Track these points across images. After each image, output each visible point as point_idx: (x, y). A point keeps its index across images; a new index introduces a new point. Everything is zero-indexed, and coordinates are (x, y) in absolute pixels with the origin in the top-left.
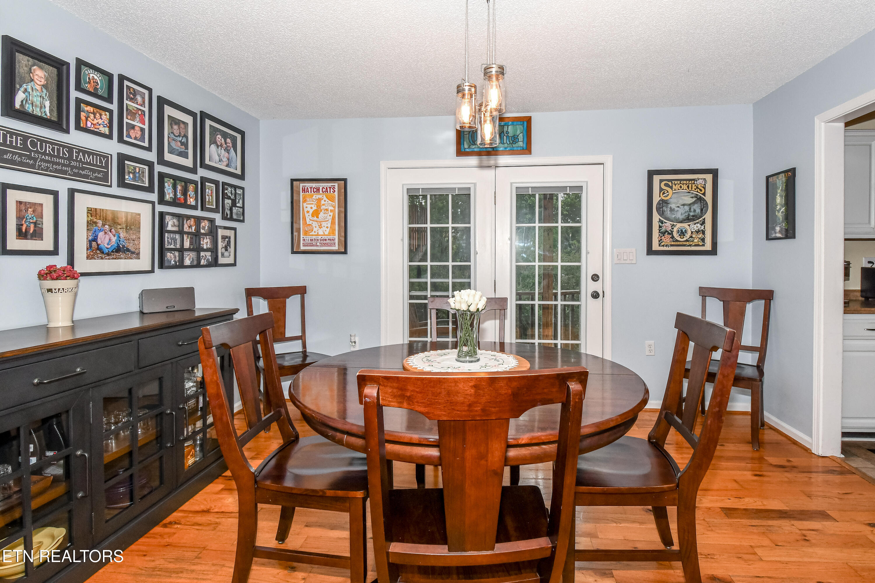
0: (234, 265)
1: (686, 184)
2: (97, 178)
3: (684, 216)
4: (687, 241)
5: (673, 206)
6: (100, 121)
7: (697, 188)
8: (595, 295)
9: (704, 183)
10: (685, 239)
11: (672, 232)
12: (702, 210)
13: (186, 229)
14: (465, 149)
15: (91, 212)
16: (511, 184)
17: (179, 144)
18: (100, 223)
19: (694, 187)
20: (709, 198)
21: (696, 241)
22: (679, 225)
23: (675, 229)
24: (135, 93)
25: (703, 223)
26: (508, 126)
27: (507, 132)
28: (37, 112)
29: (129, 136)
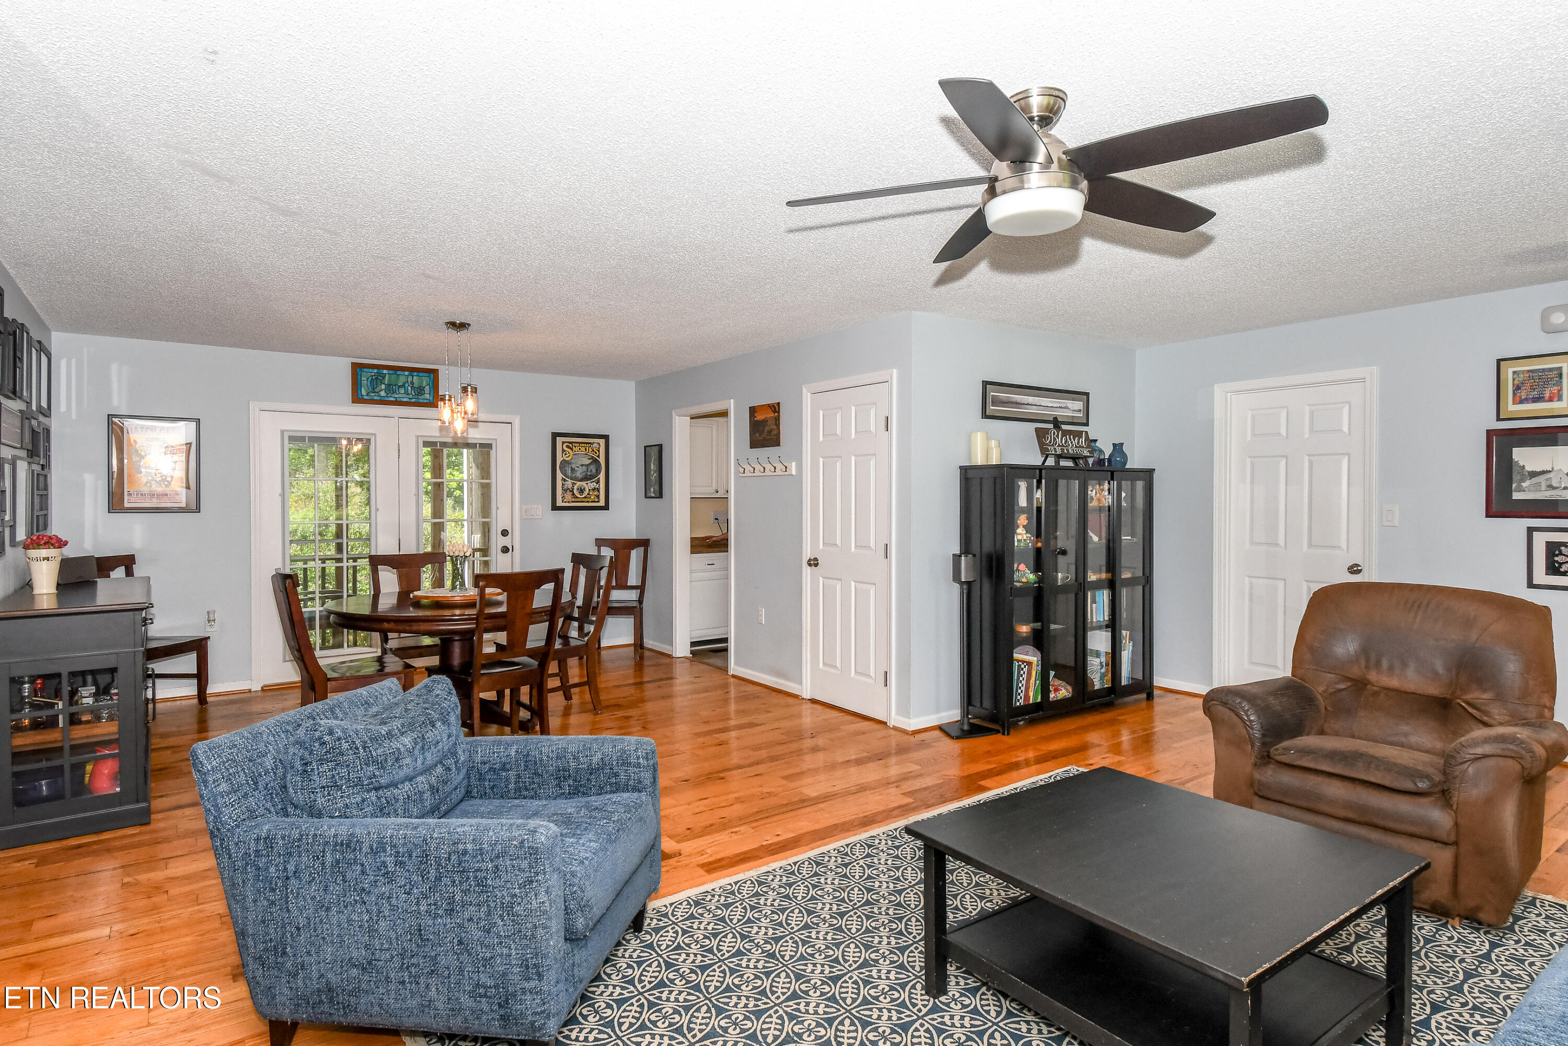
1: (584, 447)
3: (582, 475)
4: (585, 497)
5: (574, 466)
7: (593, 451)
8: (505, 550)
9: (598, 447)
10: (583, 496)
11: (573, 489)
12: (597, 470)
14: (362, 395)
16: (418, 437)
19: (590, 450)
20: (602, 460)
21: (592, 497)
22: (579, 483)
23: (575, 487)
25: (598, 482)
26: (413, 376)
27: (412, 383)
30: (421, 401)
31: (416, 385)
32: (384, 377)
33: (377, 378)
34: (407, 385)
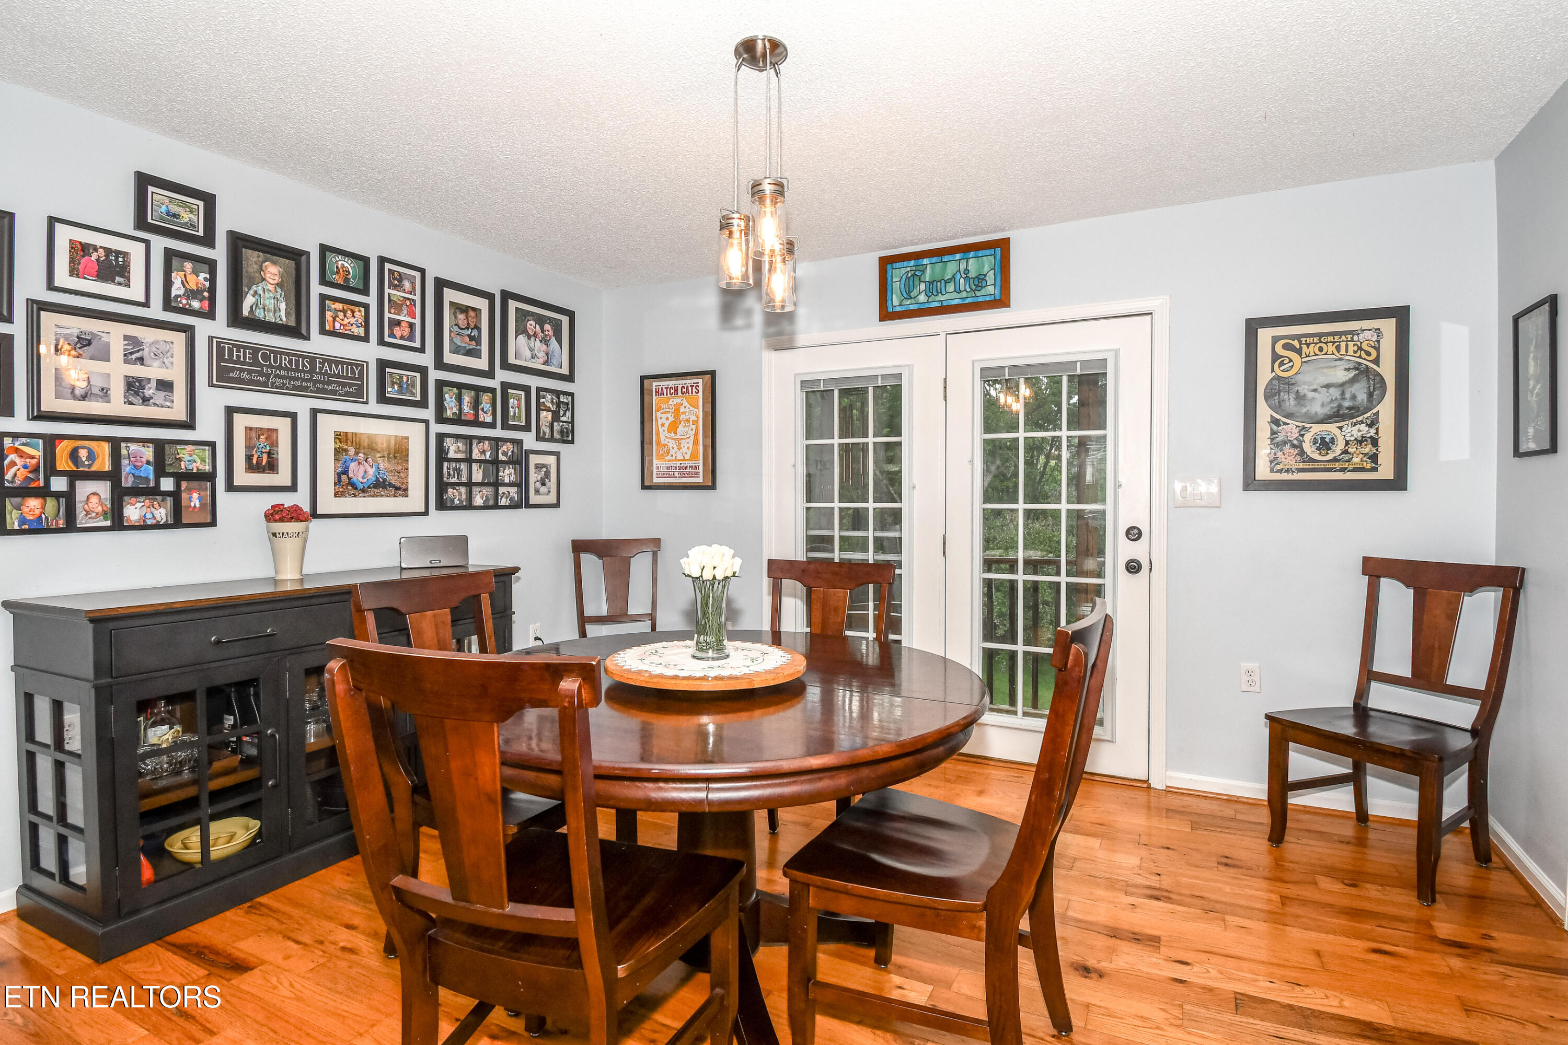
0: (557, 505)
1: (1334, 343)
2: (347, 394)
3: (1328, 408)
4: (1335, 460)
5: (1303, 389)
6: (352, 320)
7: (1360, 348)
8: (1133, 567)
9: (1375, 338)
10: (1330, 457)
11: (1301, 442)
12: (1370, 395)
13: (476, 455)
14: (893, 306)
15: (340, 437)
16: (973, 362)
17: (467, 339)
18: (352, 451)
19: (1352, 348)
20: (1387, 369)
21: (1356, 460)
22: (1316, 429)
23: (1308, 437)
24: (401, 277)
25: (1373, 423)
26: (967, 259)
27: (967, 271)
28: (270, 318)
29: (392, 335)
30: (980, 299)
31: (972, 274)
32: (924, 271)
33: (913, 275)
34: (958, 276)
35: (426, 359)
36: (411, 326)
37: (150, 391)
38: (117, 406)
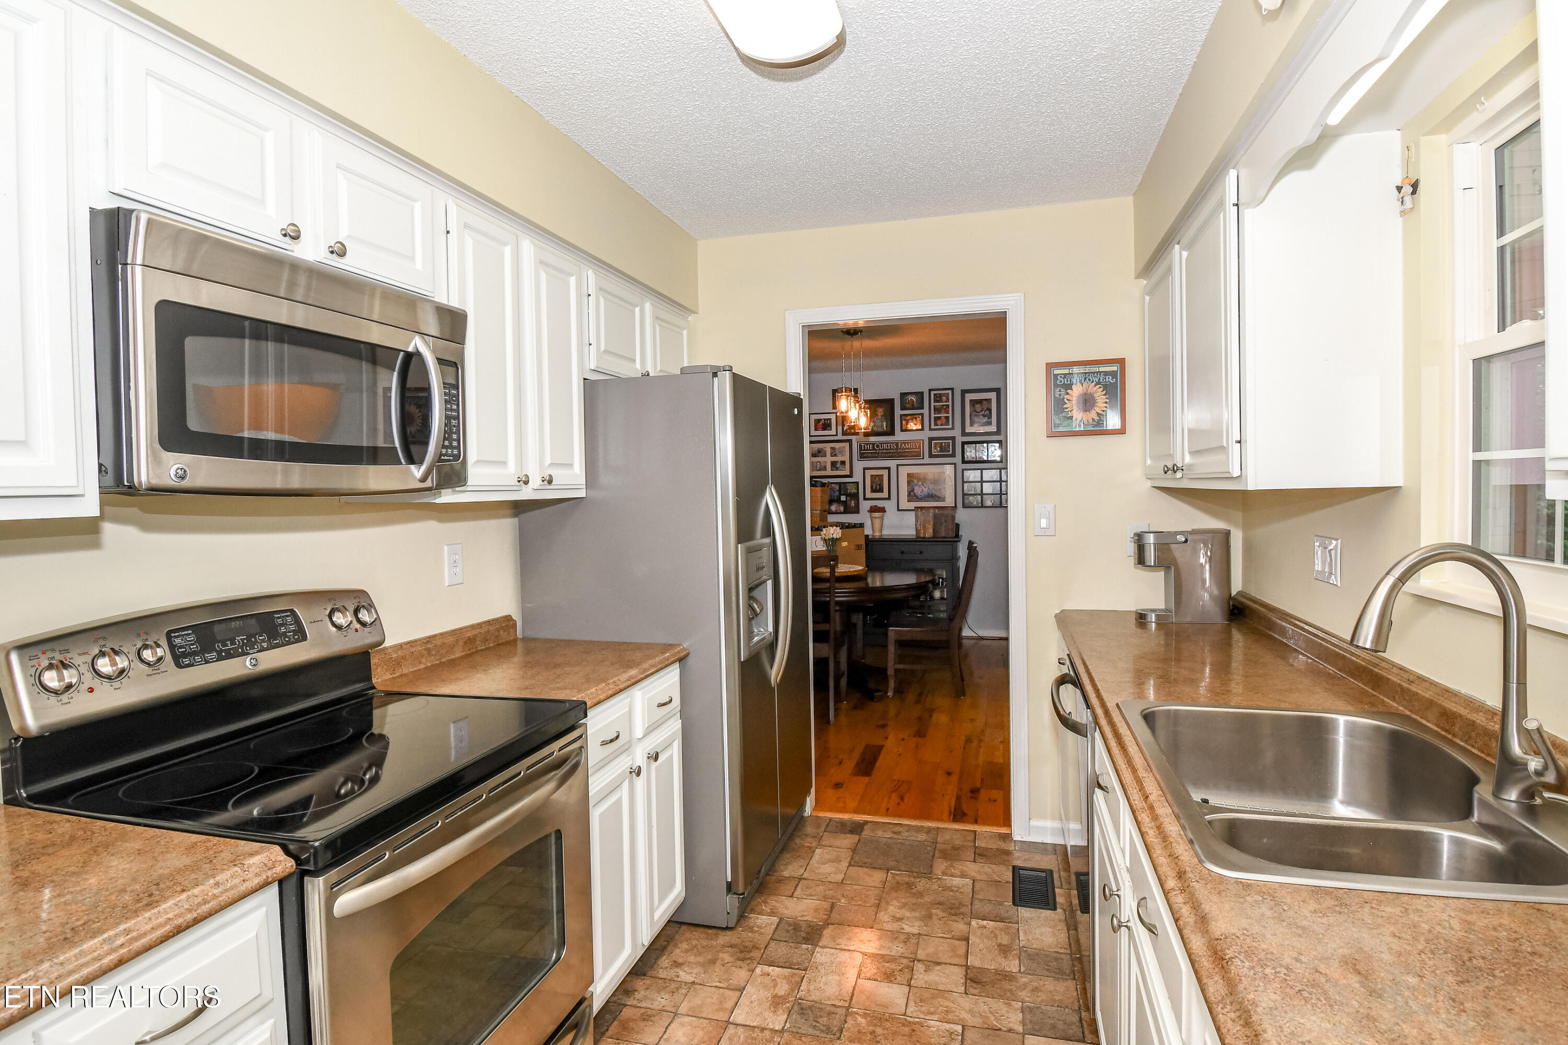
2: (913, 456)
6: (916, 423)
13: (984, 479)
17: (982, 417)
18: (916, 481)
24: (941, 396)
28: (880, 430)
29: (936, 424)
35: (957, 433)
36: (947, 418)
37: (838, 465)
38: (829, 472)
